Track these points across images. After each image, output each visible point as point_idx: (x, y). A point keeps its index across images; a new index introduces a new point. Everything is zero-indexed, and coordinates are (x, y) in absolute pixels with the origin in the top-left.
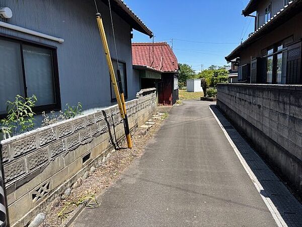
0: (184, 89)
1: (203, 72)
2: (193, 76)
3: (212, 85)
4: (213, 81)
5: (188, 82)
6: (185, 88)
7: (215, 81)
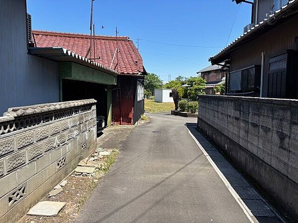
0: (152, 99)
1: (170, 83)
2: (161, 86)
3: (185, 96)
4: (187, 91)
5: (156, 91)
6: (153, 97)
7: (189, 91)
